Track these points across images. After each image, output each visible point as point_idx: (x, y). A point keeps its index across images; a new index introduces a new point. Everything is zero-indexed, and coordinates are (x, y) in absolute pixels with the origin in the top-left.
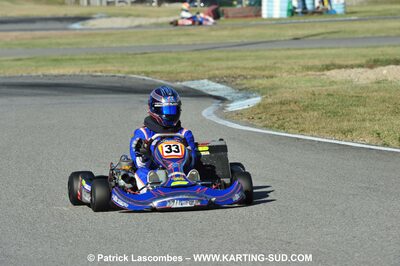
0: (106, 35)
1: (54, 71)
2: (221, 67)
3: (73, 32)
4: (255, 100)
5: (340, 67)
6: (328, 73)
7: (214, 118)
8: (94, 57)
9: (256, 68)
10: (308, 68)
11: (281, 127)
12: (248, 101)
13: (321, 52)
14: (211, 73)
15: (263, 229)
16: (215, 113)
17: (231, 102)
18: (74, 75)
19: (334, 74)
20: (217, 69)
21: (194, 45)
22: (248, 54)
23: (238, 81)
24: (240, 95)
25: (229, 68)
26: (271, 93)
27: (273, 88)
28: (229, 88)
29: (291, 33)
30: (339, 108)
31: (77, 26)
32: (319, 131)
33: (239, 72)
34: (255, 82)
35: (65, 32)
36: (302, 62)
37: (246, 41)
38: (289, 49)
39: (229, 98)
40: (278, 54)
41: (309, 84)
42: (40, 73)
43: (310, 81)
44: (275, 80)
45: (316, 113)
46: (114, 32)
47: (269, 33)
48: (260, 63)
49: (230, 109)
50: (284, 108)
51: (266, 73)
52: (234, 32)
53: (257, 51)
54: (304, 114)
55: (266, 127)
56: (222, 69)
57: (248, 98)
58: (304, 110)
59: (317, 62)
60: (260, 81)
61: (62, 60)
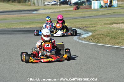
0: (43, 15)
1: (28, 26)
2: (79, 24)
3: (33, 14)
4: (90, 34)
5: (116, 23)
6: (112, 25)
7: (77, 40)
8: (40, 22)
9: (90, 24)
10: (107, 24)
11: (98, 42)
12: (88, 34)
13: (110, 19)
14: (76, 26)
15: (93, 74)
16: (77, 38)
17: (83, 35)
18: (34, 28)
19: (114, 26)
20: (78, 25)
21: (71, 17)
22: (88, 20)
23: (85, 28)
24: (85, 33)
25: (82, 24)
26: (95, 31)
27: (95, 30)
28: (82, 31)
29: (101, 13)
30: (116, 36)
31: (34, 12)
32: (110, 43)
33: (85, 25)
34: (90, 29)
35: (31, 14)
36: (104, 22)
37: (87, 16)
38: (100, 18)
39: (82, 33)
40: (97, 20)
41: (106, 29)
42: (23, 27)
43: (107, 28)
44: (96, 28)
45: (109, 38)
46: (46, 14)
47: (94, 13)
48: (91, 23)
49: (82, 37)
50: (99, 36)
51: (93, 26)
52: (83, 13)
53: (91, 19)
54: (105, 38)
55: (93, 42)
56: (80, 25)
57: (88, 33)
58: (105, 37)
59: (109, 22)
60: (92, 28)
61: (30, 23)
